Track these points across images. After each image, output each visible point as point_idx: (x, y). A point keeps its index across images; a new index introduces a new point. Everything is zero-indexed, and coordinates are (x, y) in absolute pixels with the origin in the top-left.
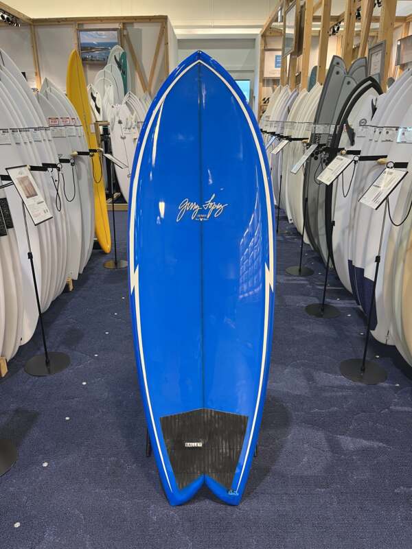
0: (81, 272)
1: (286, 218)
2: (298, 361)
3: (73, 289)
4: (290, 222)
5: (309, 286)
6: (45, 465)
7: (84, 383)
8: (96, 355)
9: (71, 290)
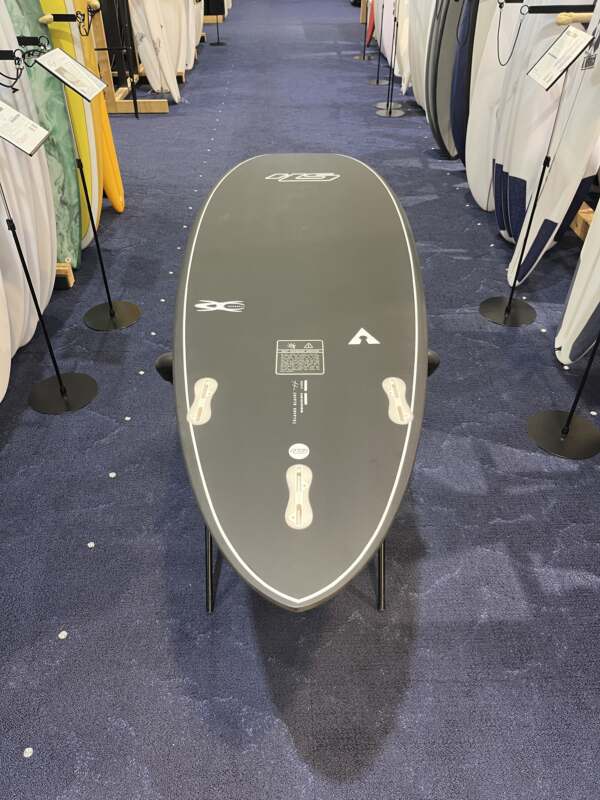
2: (464, 424)
3: (74, 284)
7: (112, 475)
8: (128, 419)
9: (72, 285)
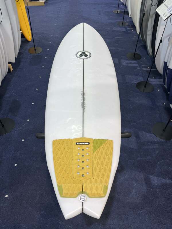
0: (17, 57)
1: (127, 13)
2: (132, 124)
3: (13, 70)
4: (130, 16)
5: (138, 68)
6: (7, 196)
7: (23, 140)
8: (28, 120)
9: (12, 71)
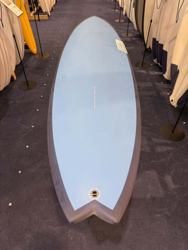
7: (27, 147)
8: (33, 126)
9: (15, 79)
